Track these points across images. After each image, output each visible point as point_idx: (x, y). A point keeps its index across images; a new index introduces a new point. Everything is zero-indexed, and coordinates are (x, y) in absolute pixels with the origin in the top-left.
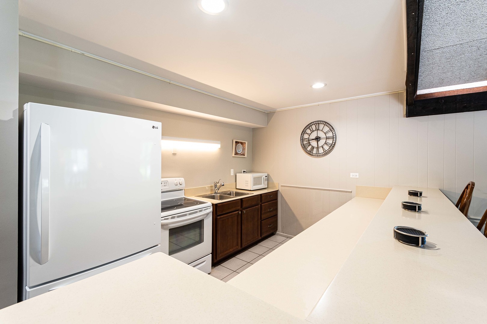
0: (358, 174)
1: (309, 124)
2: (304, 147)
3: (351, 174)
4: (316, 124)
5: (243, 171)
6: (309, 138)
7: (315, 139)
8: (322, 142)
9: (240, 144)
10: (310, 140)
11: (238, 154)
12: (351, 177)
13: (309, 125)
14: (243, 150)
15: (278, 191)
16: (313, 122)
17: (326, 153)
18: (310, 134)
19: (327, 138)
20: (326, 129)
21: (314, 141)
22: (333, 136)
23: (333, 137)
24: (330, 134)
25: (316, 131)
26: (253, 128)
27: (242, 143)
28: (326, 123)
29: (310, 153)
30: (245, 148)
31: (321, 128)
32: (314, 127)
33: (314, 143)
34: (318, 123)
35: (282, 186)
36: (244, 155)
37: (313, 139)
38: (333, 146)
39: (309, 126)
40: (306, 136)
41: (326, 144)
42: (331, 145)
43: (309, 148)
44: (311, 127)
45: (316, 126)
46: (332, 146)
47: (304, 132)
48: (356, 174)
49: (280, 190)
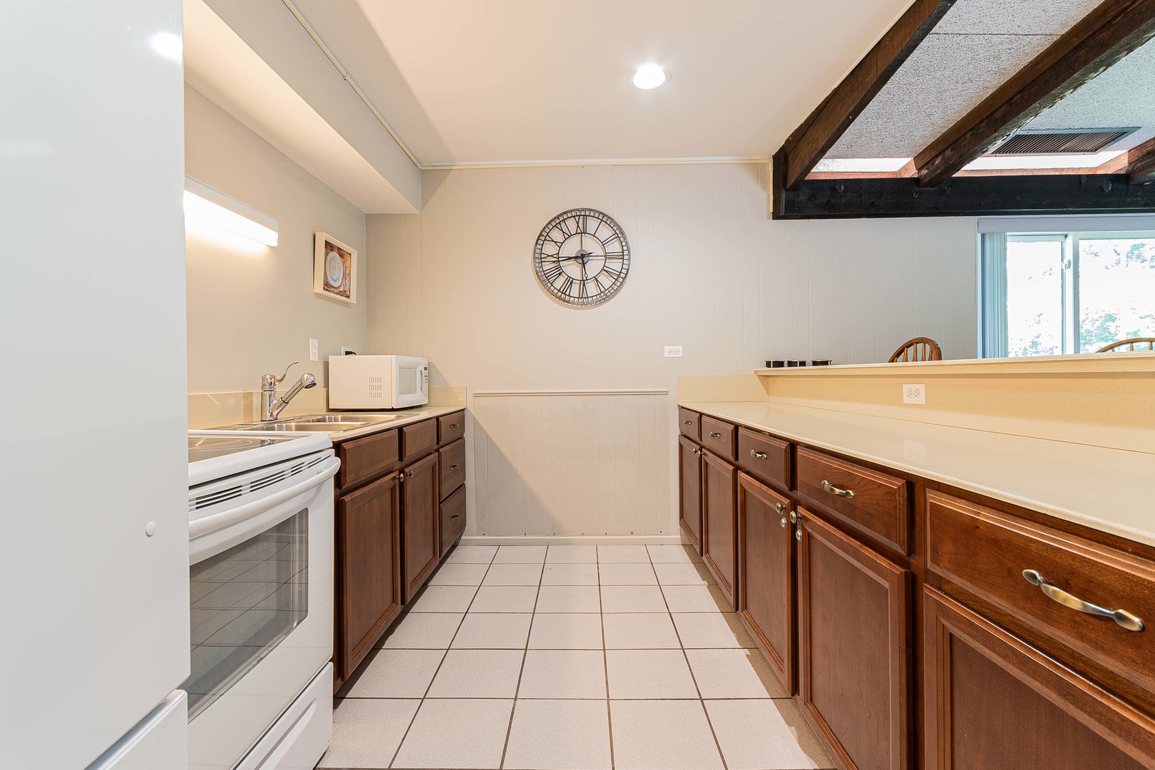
0: (680, 348)
1: (559, 215)
2: (545, 279)
3: (667, 348)
4: (579, 216)
5: (343, 350)
6: (558, 253)
7: (576, 258)
8: (594, 267)
9: (337, 255)
10: (560, 259)
11: (332, 289)
12: (666, 355)
13: (558, 217)
14: (344, 277)
15: (463, 410)
16: (571, 211)
17: (605, 296)
18: (562, 243)
19: (607, 256)
20: (605, 232)
21: (573, 264)
22: (623, 252)
23: (623, 255)
24: (615, 247)
25: (578, 237)
26: (367, 215)
27: (342, 254)
28: (604, 218)
29: (562, 296)
30: (350, 274)
31: (591, 229)
32: (572, 225)
33: (573, 269)
34: (582, 215)
35: (476, 396)
36: (348, 297)
37: (570, 258)
38: (624, 278)
39: (558, 221)
40: (550, 249)
41: (606, 271)
42: (619, 275)
43: (559, 283)
44: (563, 224)
45: (578, 223)
46: (620, 278)
47: (543, 237)
48: (677, 347)
49: (470, 409)
